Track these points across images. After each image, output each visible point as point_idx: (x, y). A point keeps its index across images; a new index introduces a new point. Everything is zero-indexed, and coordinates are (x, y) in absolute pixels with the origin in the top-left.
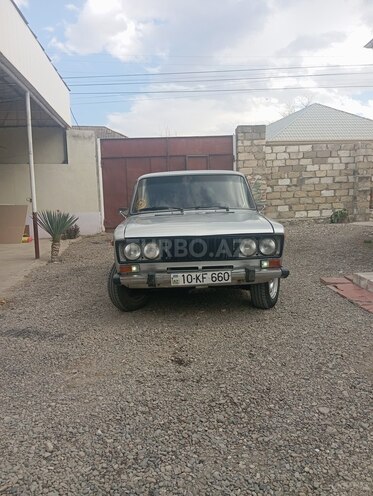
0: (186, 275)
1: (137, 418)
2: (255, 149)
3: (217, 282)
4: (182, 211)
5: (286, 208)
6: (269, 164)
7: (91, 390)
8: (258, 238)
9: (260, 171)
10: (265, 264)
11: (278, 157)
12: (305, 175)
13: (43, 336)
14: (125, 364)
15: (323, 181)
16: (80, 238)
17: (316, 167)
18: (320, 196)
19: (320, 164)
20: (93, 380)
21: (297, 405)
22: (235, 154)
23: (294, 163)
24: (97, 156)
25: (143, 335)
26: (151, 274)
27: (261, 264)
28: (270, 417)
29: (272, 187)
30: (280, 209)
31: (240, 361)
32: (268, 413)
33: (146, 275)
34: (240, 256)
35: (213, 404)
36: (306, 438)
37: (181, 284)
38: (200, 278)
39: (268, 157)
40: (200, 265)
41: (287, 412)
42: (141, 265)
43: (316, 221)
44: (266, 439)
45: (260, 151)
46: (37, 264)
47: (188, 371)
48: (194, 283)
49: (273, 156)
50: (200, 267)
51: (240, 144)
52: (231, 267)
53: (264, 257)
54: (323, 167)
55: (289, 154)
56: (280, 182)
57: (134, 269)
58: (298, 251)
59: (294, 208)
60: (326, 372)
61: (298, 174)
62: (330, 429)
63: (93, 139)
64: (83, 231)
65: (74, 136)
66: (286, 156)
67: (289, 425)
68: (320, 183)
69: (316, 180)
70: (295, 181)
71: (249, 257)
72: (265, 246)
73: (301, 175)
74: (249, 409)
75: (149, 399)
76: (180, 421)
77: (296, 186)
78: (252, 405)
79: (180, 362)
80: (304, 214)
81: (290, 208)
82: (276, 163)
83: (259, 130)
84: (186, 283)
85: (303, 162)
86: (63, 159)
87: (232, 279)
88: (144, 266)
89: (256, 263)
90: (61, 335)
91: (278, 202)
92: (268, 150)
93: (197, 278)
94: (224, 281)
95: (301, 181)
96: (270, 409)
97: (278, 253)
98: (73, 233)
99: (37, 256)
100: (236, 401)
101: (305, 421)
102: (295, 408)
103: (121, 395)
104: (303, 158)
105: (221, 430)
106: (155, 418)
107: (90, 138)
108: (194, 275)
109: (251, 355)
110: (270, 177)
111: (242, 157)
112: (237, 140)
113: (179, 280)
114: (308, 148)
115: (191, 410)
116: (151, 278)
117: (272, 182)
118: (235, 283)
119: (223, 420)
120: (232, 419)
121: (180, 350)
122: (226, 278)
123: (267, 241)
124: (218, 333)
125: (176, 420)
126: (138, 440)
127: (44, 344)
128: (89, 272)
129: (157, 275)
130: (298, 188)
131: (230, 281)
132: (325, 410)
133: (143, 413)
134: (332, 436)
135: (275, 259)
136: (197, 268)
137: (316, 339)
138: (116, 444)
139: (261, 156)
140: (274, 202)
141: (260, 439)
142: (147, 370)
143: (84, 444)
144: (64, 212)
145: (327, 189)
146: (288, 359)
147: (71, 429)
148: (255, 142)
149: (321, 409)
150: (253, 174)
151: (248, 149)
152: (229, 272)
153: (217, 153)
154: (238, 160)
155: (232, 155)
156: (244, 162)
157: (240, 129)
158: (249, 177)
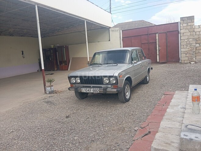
0: (85, 89)
2: (189, 27)
3: (95, 92)
8: (110, 77)
9: (191, 37)
10: (112, 87)
34: (104, 83)
37: (84, 92)
38: (90, 90)
40: (92, 85)
45: (192, 28)
48: (88, 92)
50: (92, 87)
53: (112, 84)
57: (74, 86)
63: (119, 31)
71: (107, 84)
83: (191, 19)
84: (86, 92)
86: (108, 39)
87: (99, 91)
88: (76, 85)
89: (110, 86)
94: (97, 92)
108: (88, 89)
112: (180, 24)
117: (199, 42)
122: (97, 91)
131: (99, 92)
135: (116, 85)
136: (91, 87)
139: (192, 30)
148: (189, 24)
150: (188, 39)
151: (185, 28)
152: (98, 89)
153: (171, 30)
154: (181, 33)
155: (178, 31)
156: (183, 33)
157: (182, 19)
158: (186, 40)
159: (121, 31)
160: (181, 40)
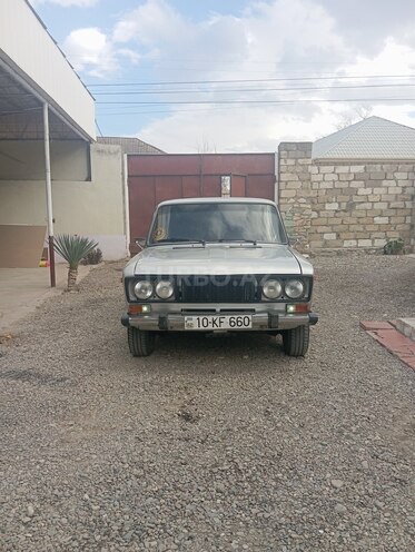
0: (201, 318)
1: (129, 483)
2: (299, 169)
3: (236, 327)
4: (203, 243)
5: (334, 236)
6: (315, 186)
7: (85, 446)
8: (284, 279)
9: (303, 193)
10: (291, 309)
11: (325, 178)
12: (355, 199)
13: (44, 379)
14: (127, 417)
15: (376, 206)
16: (103, 263)
17: (369, 191)
18: (373, 223)
19: (373, 187)
20: (90, 434)
21: (308, 476)
22: (276, 174)
23: (344, 185)
24: (123, 174)
25: (151, 384)
26: (163, 315)
27: (286, 309)
28: (276, 489)
29: (318, 212)
30: (326, 236)
31: (254, 419)
32: (274, 483)
33: (158, 316)
34: (263, 299)
35: (215, 470)
36: (311, 516)
37: (196, 328)
38: (217, 322)
39: (314, 178)
40: (218, 307)
41: (296, 483)
42: (153, 304)
43: (367, 251)
44: (267, 515)
45: (305, 171)
46: (51, 293)
47: (194, 428)
48: (210, 327)
49: (320, 177)
50: (218, 310)
51: (282, 162)
52: (253, 311)
53: (290, 301)
54: (377, 190)
55: (338, 174)
56: (327, 206)
57: (145, 309)
58: (342, 287)
59: (343, 236)
60: (348, 437)
61: (348, 198)
62: (339, 507)
63: (120, 154)
64: (105, 256)
65: (99, 151)
66: (335, 177)
67: (295, 499)
68: (372, 209)
69: (368, 206)
70: (344, 205)
71: (273, 301)
72: (292, 288)
73: (351, 200)
74: (254, 478)
75: (146, 460)
76: (176, 489)
77: (345, 211)
78: (259, 473)
79: (187, 418)
80: (354, 243)
81: (338, 236)
82: (323, 185)
83: (305, 148)
84: (202, 328)
85: (354, 184)
86: (86, 176)
87: (253, 324)
88: (156, 307)
89: (280, 306)
90: (63, 380)
91: (323, 229)
92: (314, 169)
93: (214, 322)
94: (243, 327)
95: (351, 206)
96: (277, 479)
97: (306, 296)
98: (94, 258)
99: (53, 284)
100: (241, 467)
101: (314, 496)
102: (305, 480)
103: (116, 455)
104: (354, 180)
105: (219, 501)
106: (149, 483)
107: (116, 153)
108: (210, 318)
109: (267, 413)
110: (315, 201)
111: (284, 177)
112: (280, 159)
113: (194, 323)
114: (360, 169)
115: (190, 476)
116: (162, 320)
117: (318, 207)
118: (257, 328)
119: (223, 490)
120: (233, 488)
121: (190, 403)
122: (246, 323)
123: (294, 283)
124: (235, 384)
125: (171, 488)
126: (126, 509)
127: (44, 389)
128: (106, 304)
129: (170, 317)
130: (347, 214)
131: (250, 326)
132: (338, 484)
133: (137, 477)
134: (341, 515)
135: (303, 303)
136: (214, 310)
137: (343, 397)
138: (102, 512)
139: (305, 177)
140: (320, 229)
141: (260, 515)
142: (149, 426)
143: (68, 509)
144: (82, 236)
145: (380, 216)
146: (307, 419)
147: (56, 492)
148: (300, 161)
149: (334, 482)
150: (296, 197)
151: (291, 169)
152: (250, 317)
153: (257, 172)
154: (279, 181)
155: (273, 174)
156: (286, 183)
157: (284, 146)
158: (292, 200)
159: (125, 156)
160: (279, 198)
